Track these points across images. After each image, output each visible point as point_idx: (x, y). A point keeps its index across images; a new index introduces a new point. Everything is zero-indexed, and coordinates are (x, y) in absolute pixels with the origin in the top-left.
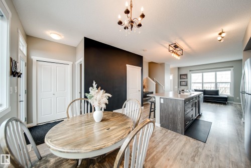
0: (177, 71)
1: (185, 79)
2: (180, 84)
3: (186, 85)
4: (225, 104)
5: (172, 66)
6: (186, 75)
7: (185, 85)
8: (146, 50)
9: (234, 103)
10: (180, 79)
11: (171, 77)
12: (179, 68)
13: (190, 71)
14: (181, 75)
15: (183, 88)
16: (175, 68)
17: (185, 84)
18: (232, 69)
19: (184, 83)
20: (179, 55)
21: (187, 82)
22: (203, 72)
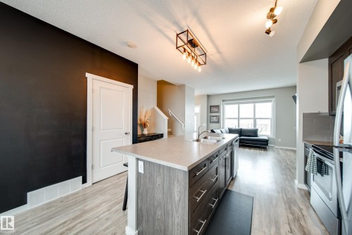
0: (205, 99)
1: (216, 112)
2: (210, 121)
3: (218, 122)
4: (265, 149)
5: (197, 93)
6: (218, 107)
7: (216, 122)
8: (135, 47)
9: (276, 147)
10: (211, 112)
11: (197, 109)
12: (208, 96)
13: (223, 101)
14: (211, 107)
15: (213, 126)
16: (203, 96)
17: (217, 120)
18: (273, 99)
19: (215, 119)
20: (200, 64)
21: (218, 117)
22: (239, 103)
